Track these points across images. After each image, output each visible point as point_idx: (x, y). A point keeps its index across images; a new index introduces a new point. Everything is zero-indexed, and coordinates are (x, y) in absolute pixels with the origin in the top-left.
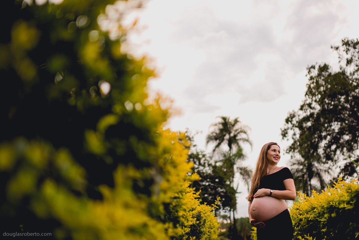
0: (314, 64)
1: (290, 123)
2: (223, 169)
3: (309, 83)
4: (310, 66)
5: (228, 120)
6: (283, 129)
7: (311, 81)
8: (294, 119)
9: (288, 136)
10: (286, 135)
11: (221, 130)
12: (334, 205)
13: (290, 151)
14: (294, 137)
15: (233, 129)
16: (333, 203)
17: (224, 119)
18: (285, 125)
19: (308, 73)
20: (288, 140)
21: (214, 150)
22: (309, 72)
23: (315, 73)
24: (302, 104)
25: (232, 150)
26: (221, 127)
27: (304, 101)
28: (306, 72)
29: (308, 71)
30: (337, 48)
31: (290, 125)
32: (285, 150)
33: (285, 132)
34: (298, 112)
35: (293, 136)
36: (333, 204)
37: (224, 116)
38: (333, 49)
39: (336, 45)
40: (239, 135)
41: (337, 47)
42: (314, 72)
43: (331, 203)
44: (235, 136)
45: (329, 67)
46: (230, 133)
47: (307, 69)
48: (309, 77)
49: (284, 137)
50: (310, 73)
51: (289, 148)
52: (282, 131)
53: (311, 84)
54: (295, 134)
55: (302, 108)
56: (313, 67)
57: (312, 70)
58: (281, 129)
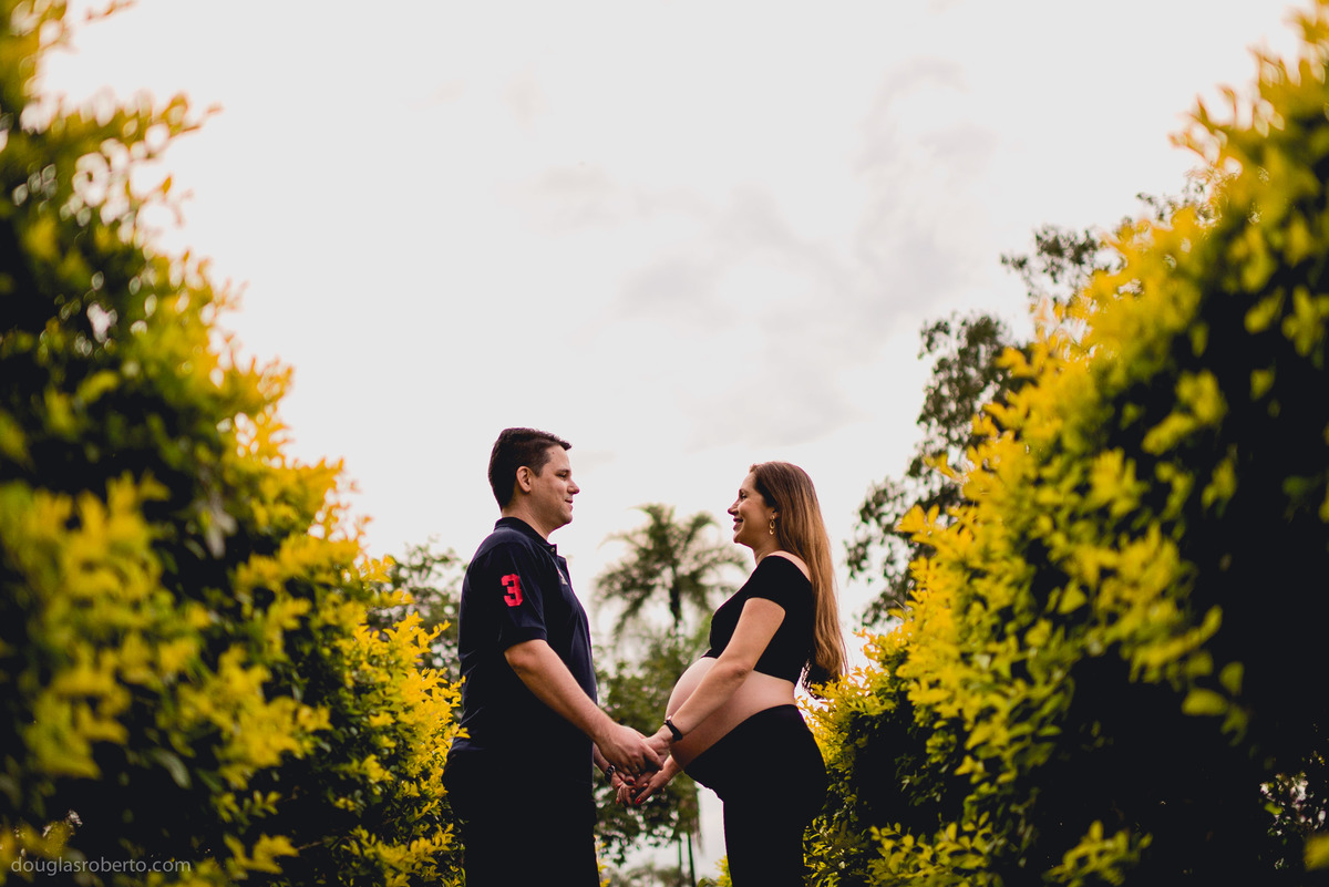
0: (944, 316)
1: (873, 521)
2: (645, 689)
3: (934, 383)
4: (932, 324)
5: (669, 518)
6: (852, 544)
7: (942, 376)
8: (886, 508)
9: (869, 567)
10: (864, 564)
11: (645, 554)
12: (862, 710)
13: (876, 618)
14: (891, 571)
15: (685, 550)
16: (858, 705)
17: (655, 512)
18: (857, 527)
19: (925, 349)
20: (869, 580)
21: (619, 628)
22: (929, 345)
23: (950, 347)
24: (915, 454)
25: (680, 624)
26: (644, 541)
27: (921, 445)
28: (921, 343)
29: (926, 339)
30: (1021, 264)
31: (873, 528)
32: (860, 616)
33: (860, 551)
34: (903, 482)
35: (885, 564)
36: (857, 709)
37: (655, 502)
38: (1011, 267)
39: (1018, 254)
40: (708, 571)
41: (1021, 259)
42: (945, 344)
43: (853, 705)
44: (695, 576)
45: (1000, 328)
46: (675, 564)
47: (923, 334)
48: (931, 361)
49: (857, 573)
50: (933, 345)
51: (870, 606)
52: (850, 550)
53: (941, 384)
54: (890, 561)
55: (915, 470)
56: (942, 328)
57: (939, 336)
58: (845, 543)
